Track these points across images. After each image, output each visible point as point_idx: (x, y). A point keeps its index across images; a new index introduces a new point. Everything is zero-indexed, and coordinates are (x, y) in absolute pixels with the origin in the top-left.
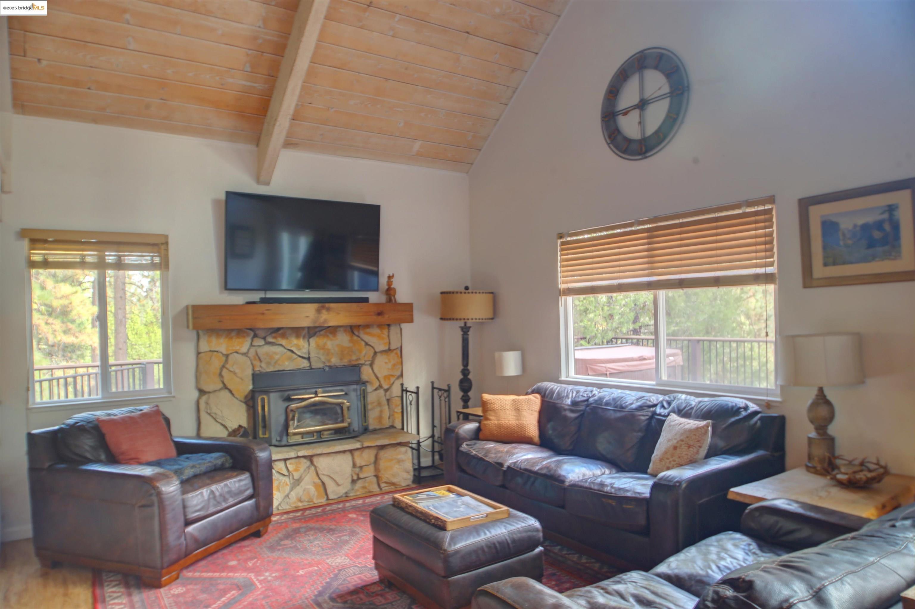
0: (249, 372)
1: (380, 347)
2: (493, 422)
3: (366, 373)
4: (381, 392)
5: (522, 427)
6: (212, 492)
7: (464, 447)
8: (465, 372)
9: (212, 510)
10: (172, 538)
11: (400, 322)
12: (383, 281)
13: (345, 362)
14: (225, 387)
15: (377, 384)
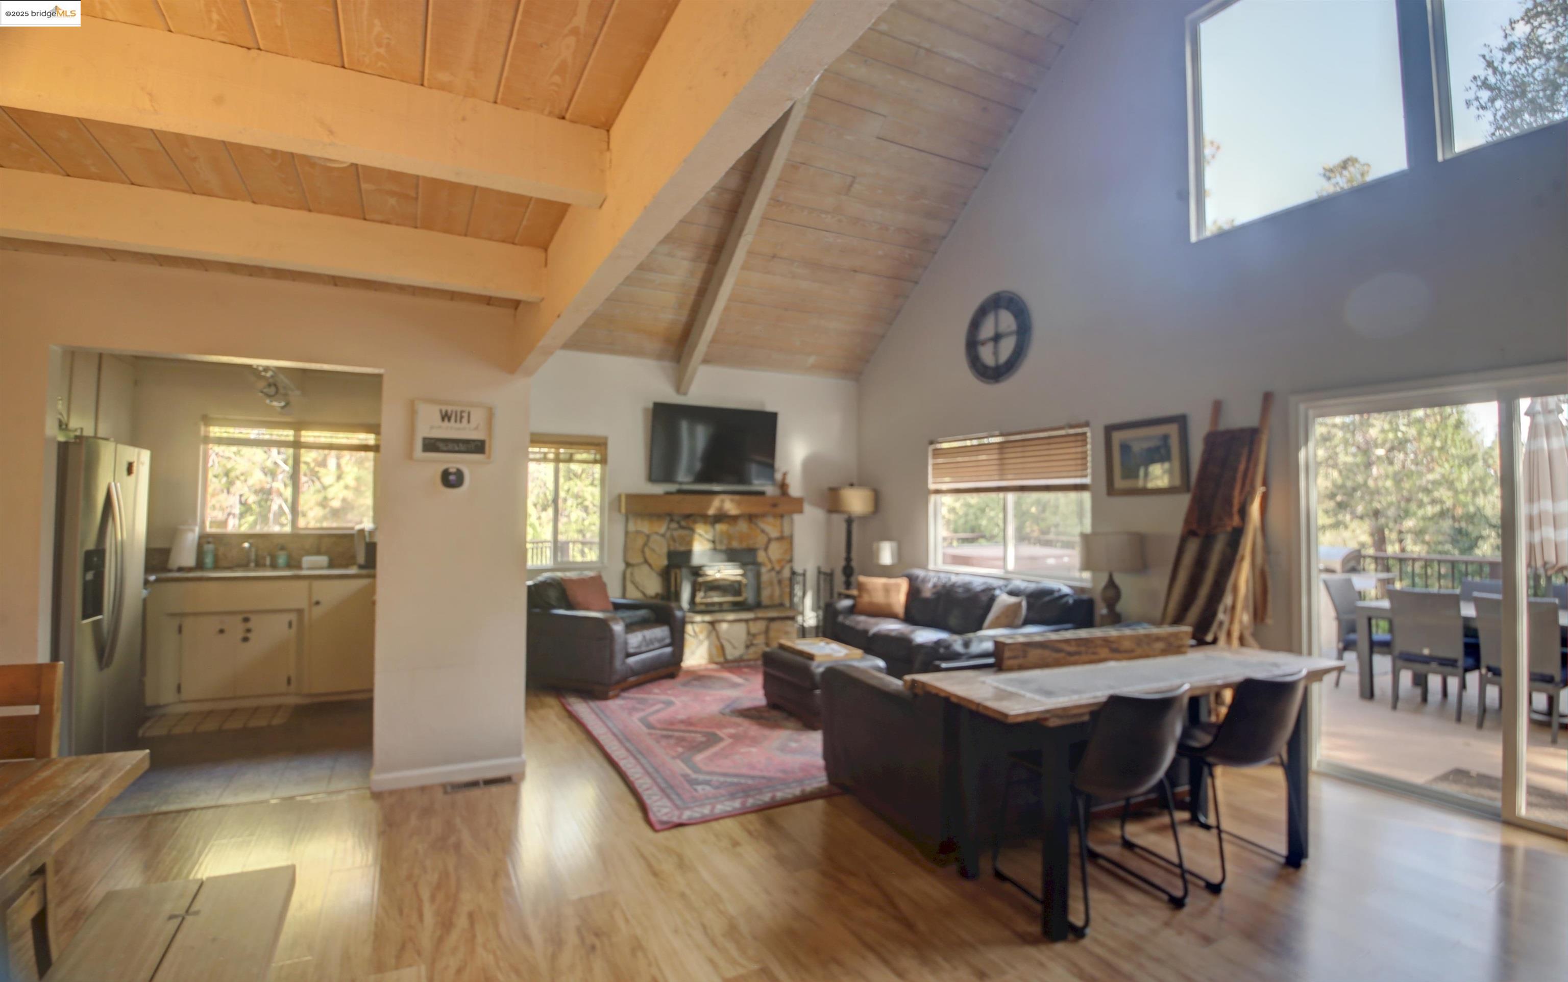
0: (665, 550)
1: (774, 534)
2: (866, 599)
3: (761, 556)
4: (773, 574)
5: (889, 606)
6: (644, 637)
7: (841, 619)
8: (848, 559)
9: (644, 649)
10: (618, 664)
11: (792, 512)
12: (778, 476)
13: (744, 545)
14: (646, 562)
15: (769, 566)
